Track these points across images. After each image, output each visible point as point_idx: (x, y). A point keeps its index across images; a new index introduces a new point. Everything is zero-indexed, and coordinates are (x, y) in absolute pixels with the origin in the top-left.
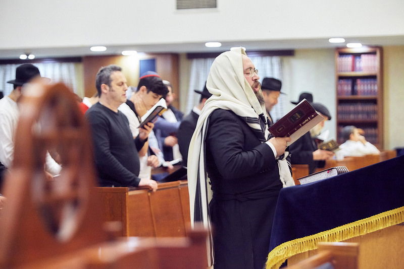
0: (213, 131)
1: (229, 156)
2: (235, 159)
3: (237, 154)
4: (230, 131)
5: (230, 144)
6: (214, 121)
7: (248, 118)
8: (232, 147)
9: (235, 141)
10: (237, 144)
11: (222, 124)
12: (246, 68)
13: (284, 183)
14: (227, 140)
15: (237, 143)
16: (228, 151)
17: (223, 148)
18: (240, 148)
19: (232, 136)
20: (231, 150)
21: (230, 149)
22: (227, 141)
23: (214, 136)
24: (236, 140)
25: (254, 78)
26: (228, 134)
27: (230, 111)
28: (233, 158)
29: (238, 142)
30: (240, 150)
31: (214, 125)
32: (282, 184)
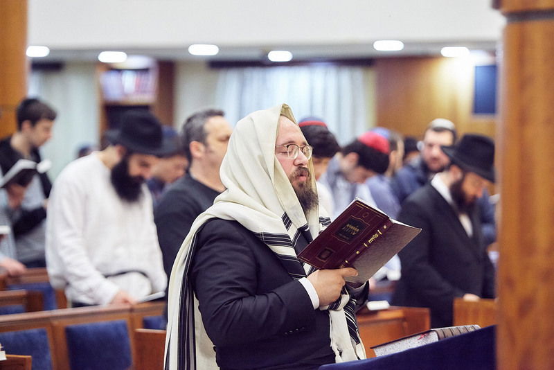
0: (201, 257)
1: (218, 305)
2: (227, 312)
3: (232, 301)
4: (228, 259)
5: (222, 283)
6: (205, 241)
7: (266, 235)
8: (224, 287)
9: (231, 278)
10: (237, 284)
11: (217, 246)
12: (281, 142)
13: (337, 353)
14: (219, 275)
15: (236, 281)
16: (219, 294)
17: (211, 289)
18: (242, 290)
19: (229, 268)
20: (222, 293)
21: (221, 290)
22: (219, 277)
23: (201, 267)
24: (236, 276)
25: (298, 162)
26: (223, 264)
27: (235, 223)
28: (225, 308)
29: (236, 279)
30: (240, 294)
31: (204, 248)
32: (334, 355)
